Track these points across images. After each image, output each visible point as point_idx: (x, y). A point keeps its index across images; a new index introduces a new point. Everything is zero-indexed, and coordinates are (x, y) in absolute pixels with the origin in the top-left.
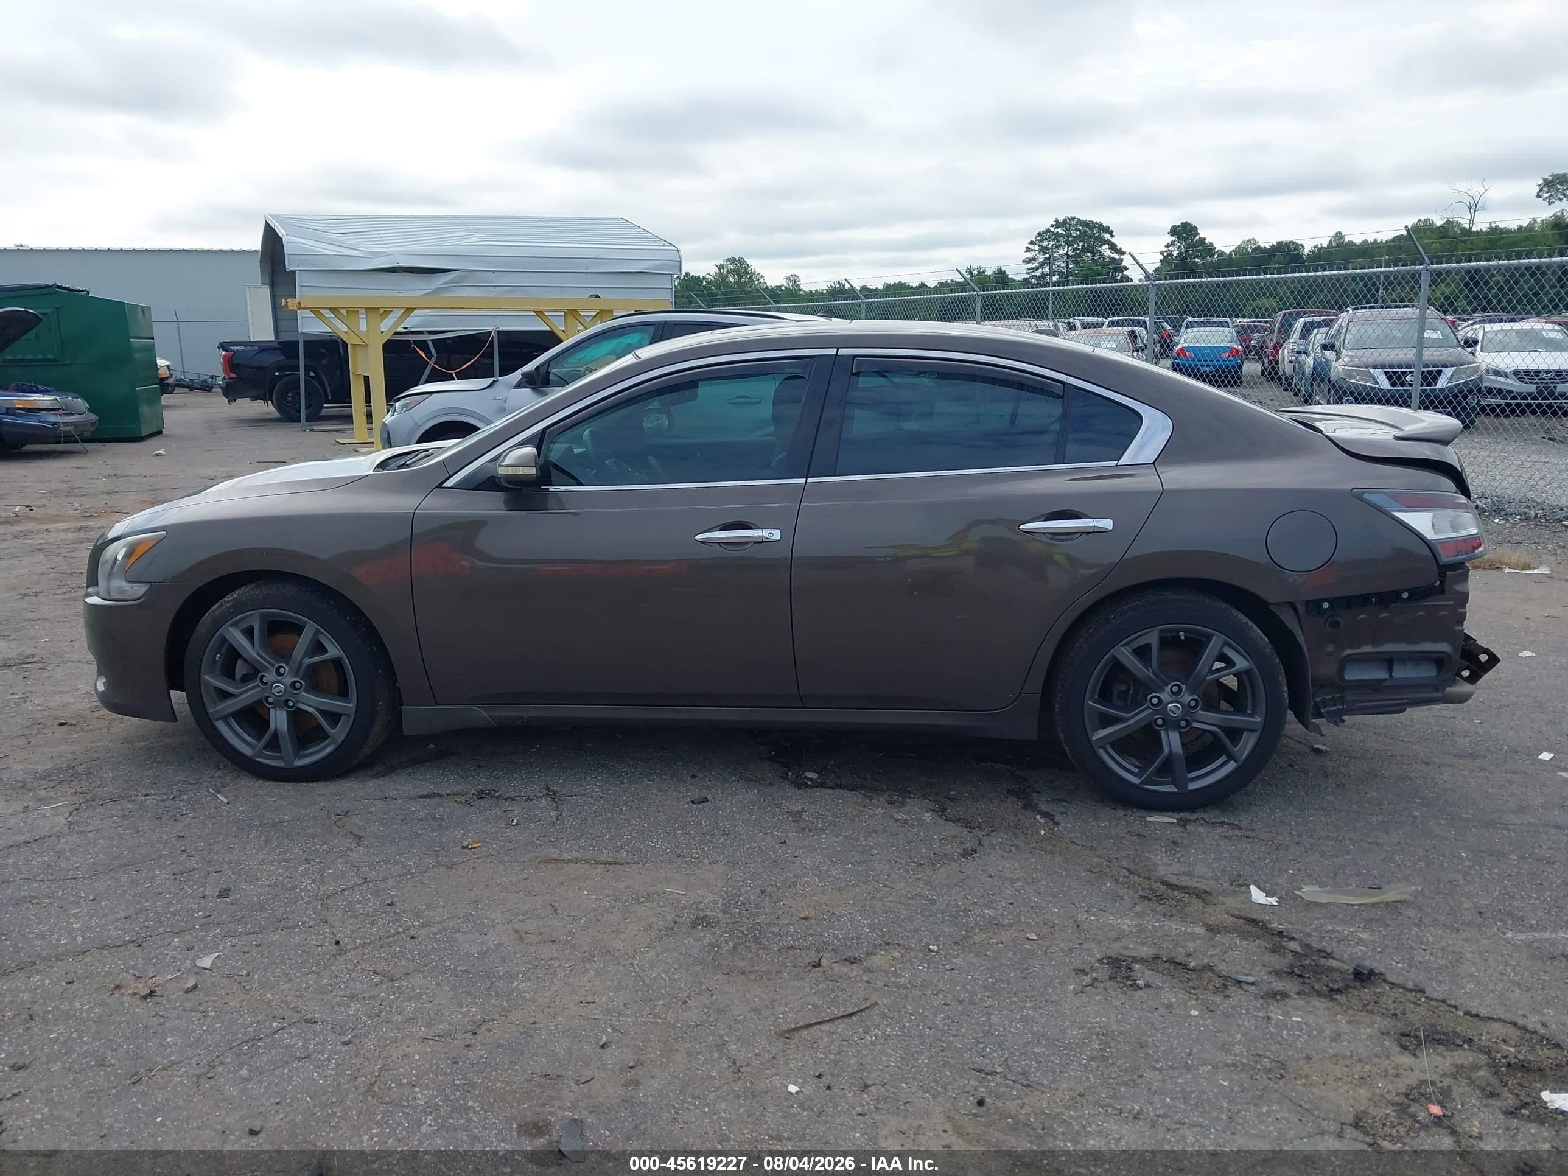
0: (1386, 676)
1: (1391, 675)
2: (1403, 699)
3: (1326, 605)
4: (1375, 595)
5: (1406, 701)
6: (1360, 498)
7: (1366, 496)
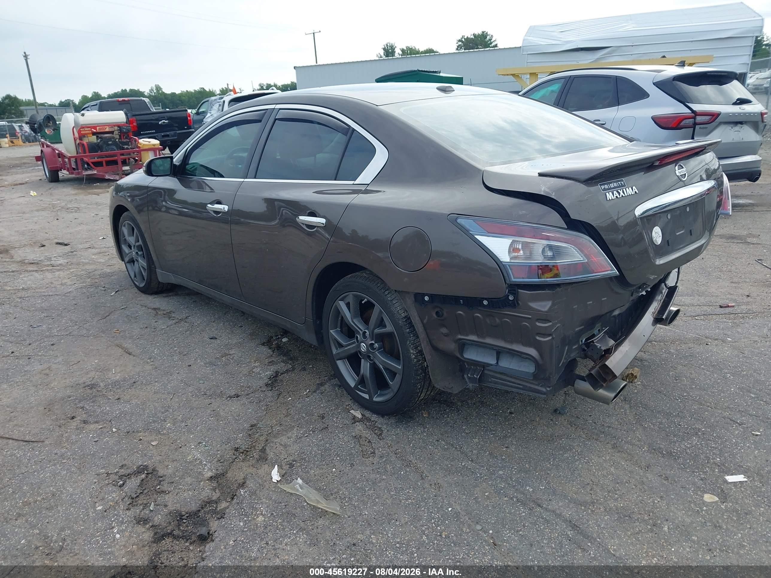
0: (493, 361)
1: (497, 363)
2: (520, 385)
3: (427, 298)
4: (463, 298)
5: (521, 387)
6: (454, 222)
7: (459, 221)
